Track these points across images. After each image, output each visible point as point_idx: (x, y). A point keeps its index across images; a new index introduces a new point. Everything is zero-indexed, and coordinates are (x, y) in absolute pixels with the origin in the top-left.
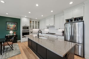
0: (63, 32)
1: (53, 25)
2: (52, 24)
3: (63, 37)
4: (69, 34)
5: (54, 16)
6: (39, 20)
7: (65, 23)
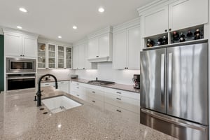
0: (138, 79)
1: (108, 58)
2: (104, 55)
3: (137, 96)
4: (153, 86)
5: (112, 28)
6: (72, 44)
7: (144, 50)
